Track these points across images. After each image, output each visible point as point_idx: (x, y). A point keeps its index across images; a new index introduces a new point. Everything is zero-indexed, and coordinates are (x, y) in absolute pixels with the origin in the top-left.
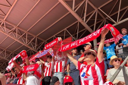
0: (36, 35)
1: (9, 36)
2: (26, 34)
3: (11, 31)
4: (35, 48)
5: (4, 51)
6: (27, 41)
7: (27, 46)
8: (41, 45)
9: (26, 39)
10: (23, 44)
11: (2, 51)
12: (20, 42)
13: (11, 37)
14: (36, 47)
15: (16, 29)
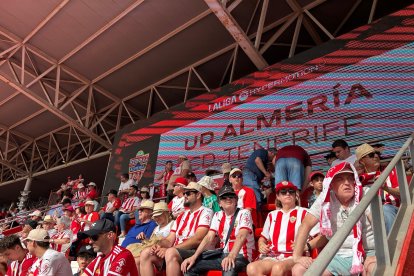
0: (91, 80)
2: (54, 72)
3: (4, 58)
4: (84, 122)
6: (60, 97)
7: (57, 114)
8: (104, 112)
9: (57, 90)
10: (43, 105)
14: (87, 117)
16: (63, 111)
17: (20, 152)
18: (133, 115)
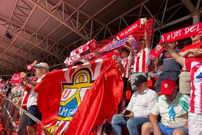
0: (92, 15)
1: (52, 16)
2: (76, 13)
3: (54, 7)
4: (89, 36)
5: (45, 40)
6: (79, 25)
7: (78, 33)
8: (98, 31)
9: (77, 22)
10: (72, 29)
11: (43, 39)
12: (68, 26)
13: (55, 18)
14: (91, 34)
15: (62, 4)
16: (80, 31)
17: (62, 52)
18: (112, 32)
